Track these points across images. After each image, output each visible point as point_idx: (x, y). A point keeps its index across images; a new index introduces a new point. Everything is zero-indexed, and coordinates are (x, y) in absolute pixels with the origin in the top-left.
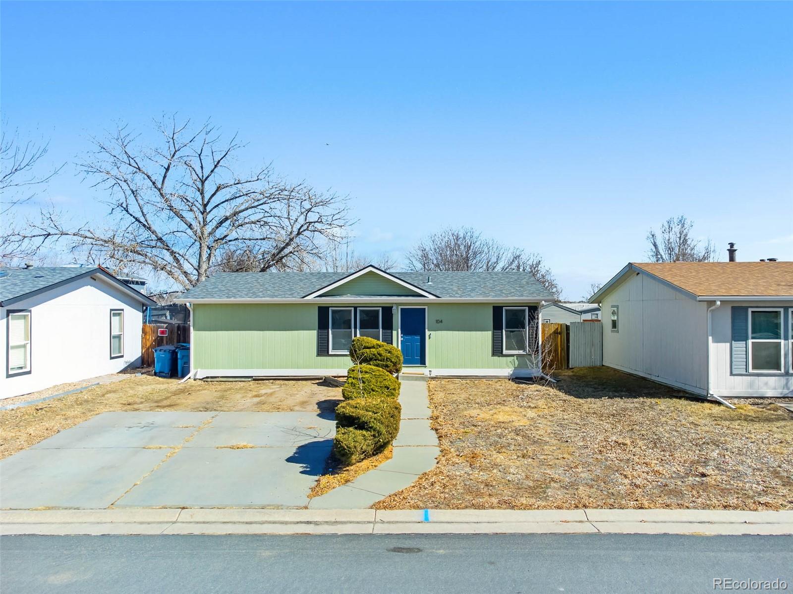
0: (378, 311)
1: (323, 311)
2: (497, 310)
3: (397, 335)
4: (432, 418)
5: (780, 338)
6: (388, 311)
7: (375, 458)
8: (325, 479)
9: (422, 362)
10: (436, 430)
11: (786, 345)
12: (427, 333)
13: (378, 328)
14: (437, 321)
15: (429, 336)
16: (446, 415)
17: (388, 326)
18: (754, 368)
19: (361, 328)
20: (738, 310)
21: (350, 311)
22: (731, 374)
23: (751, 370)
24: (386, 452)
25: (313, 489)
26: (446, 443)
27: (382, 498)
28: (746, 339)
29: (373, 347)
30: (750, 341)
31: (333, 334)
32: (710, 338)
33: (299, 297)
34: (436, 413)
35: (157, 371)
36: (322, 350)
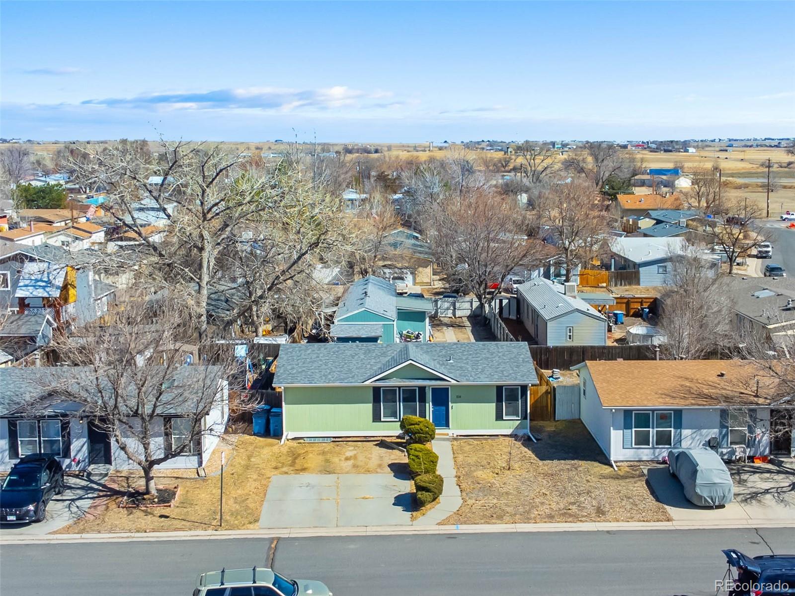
0: (416, 390)
1: (376, 390)
2: (499, 389)
3: (429, 407)
4: (456, 476)
5: (649, 428)
6: (422, 389)
7: (433, 503)
8: (414, 513)
9: (447, 425)
10: (459, 486)
11: (653, 432)
12: (450, 405)
13: (416, 402)
14: (457, 396)
15: (452, 407)
16: (464, 475)
17: (423, 400)
18: (635, 445)
19: (404, 401)
20: (627, 413)
21: (396, 390)
22: (623, 448)
23: (634, 446)
24: (437, 500)
25: (411, 518)
26: (464, 494)
27: (440, 521)
28: (631, 428)
29: (416, 424)
30: (634, 430)
31: (383, 405)
32: (612, 428)
33: (359, 381)
34: (459, 474)
35: (256, 432)
36: (376, 418)
